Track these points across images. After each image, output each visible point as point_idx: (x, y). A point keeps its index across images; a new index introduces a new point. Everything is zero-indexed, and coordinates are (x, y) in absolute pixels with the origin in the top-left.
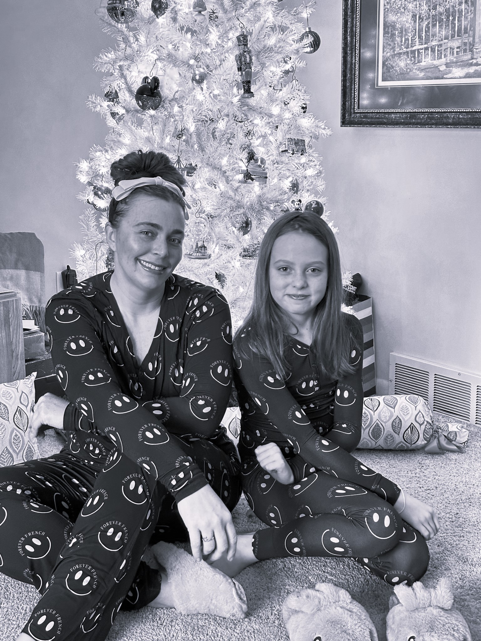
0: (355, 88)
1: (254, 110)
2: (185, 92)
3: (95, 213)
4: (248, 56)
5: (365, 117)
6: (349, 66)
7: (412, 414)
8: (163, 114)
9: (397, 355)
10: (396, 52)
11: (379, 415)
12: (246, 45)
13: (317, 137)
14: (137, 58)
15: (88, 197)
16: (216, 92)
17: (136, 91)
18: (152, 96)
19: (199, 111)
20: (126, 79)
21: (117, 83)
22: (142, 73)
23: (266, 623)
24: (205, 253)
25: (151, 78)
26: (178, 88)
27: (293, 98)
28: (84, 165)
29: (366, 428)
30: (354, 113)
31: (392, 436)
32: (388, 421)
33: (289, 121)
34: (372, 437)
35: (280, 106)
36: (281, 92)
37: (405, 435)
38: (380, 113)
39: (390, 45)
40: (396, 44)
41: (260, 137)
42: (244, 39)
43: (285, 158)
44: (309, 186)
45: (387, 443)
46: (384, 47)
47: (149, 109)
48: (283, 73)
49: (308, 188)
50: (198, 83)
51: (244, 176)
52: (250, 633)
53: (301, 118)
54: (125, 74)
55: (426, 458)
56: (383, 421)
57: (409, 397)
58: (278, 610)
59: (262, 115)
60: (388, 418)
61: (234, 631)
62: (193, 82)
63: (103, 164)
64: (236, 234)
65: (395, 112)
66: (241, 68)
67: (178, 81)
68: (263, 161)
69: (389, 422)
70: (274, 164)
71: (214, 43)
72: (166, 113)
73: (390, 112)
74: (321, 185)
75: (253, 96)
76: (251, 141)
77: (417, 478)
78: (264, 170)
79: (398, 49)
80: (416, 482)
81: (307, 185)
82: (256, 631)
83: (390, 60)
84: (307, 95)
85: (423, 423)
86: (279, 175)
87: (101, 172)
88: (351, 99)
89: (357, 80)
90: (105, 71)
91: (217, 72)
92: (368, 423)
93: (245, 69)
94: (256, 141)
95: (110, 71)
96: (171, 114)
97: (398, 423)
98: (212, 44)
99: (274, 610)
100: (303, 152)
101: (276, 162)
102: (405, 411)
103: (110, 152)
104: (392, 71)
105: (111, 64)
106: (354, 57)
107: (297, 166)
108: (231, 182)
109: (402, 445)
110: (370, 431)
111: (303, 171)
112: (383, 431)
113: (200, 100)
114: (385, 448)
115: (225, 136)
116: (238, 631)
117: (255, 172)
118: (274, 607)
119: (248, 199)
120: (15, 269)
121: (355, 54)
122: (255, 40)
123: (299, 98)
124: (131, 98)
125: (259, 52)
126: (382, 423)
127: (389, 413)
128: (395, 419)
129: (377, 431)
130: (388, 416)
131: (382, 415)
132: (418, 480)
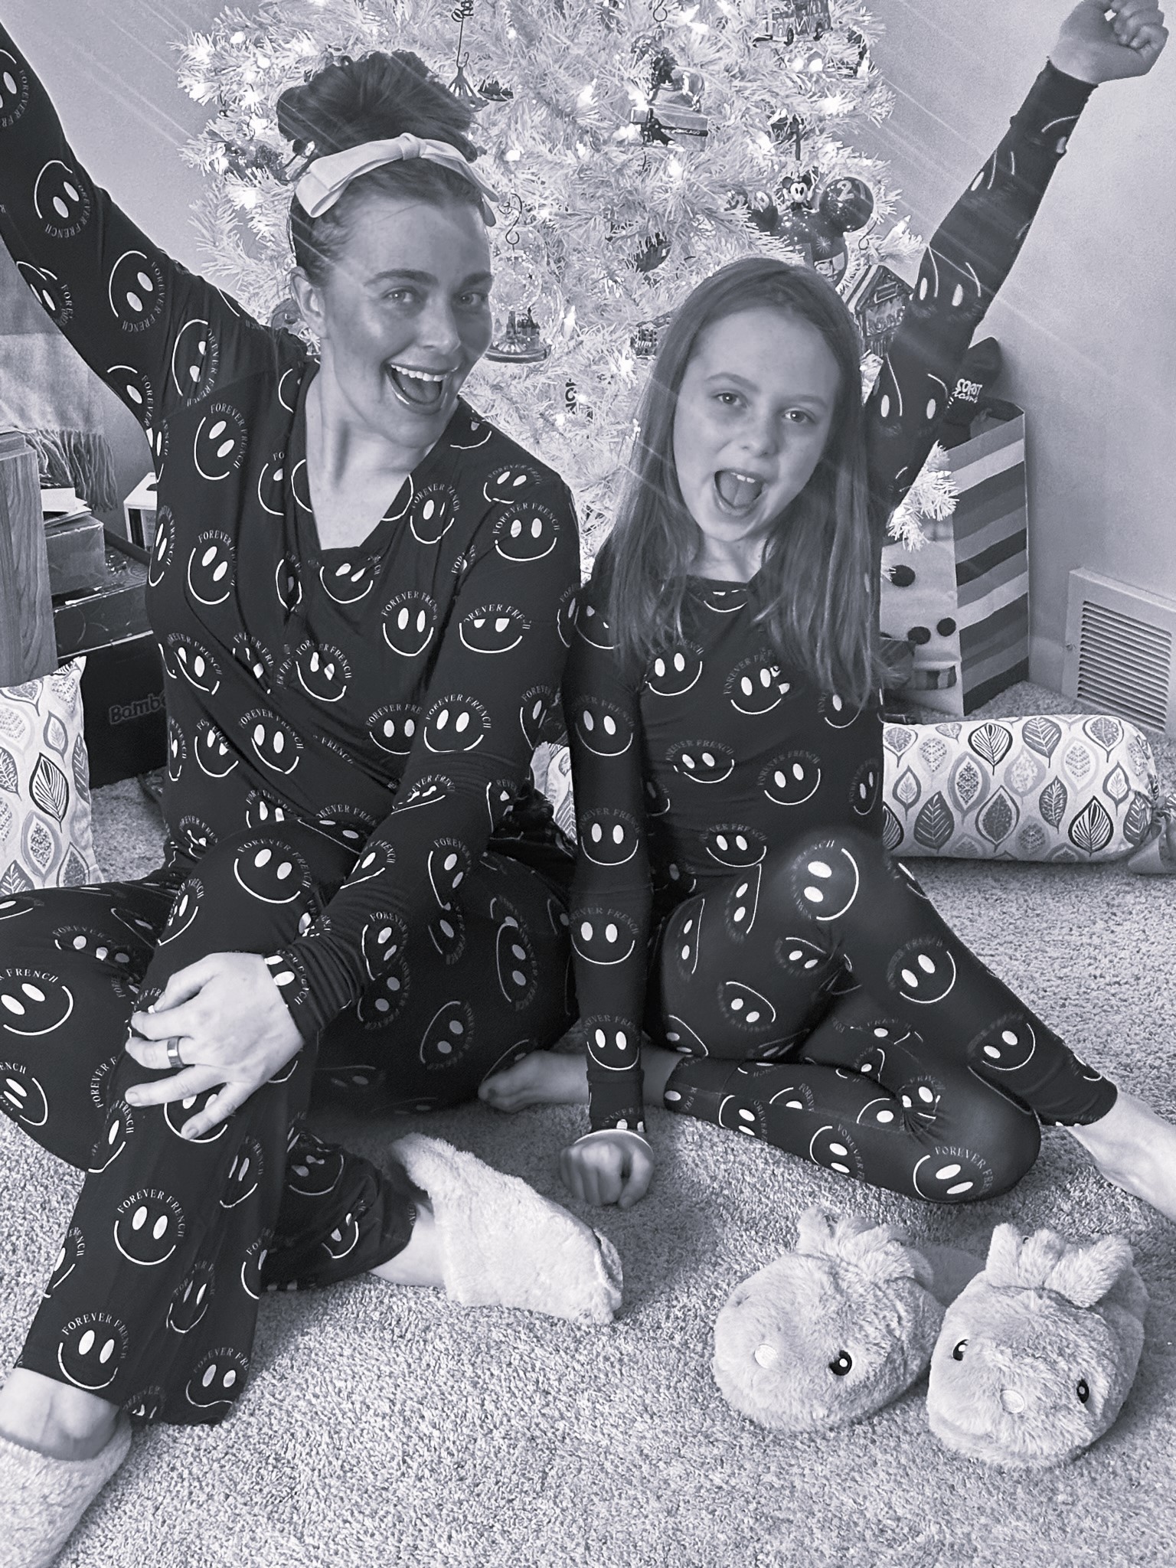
7: (1096, 772)
9: (1088, 578)
11: (1008, 771)
23: (653, 1338)
29: (970, 808)
31: (1039, 831)
32: (1032, 789)
34: (985, 833)
37: (1074, 828)
45: (1025, 847)
51: (643, 130)
52: (612, 1363)
55: (1127, 889)
56: (1016, 792)
57: (1095, 724)
58: (684, 1306)
60: (1030, 783)
61: (573, 1357)
69: (1033, 793)
77: (1092, 949)
78: (700, 113)
80: (1088, 961)
82: (626, 1359)
85: (1126, 797)
92: (977, 794)
97: (1058, 795)
99: (674, 1307)
102: (1079, 765)
107: (800, 82)
109: (1066, 854)
110: (981, 818)
112: (1014, 816)
114: (1020, 856)
116: (582, 1358)
118: (677, 1298)
120: (17, 332)
126: (1014, 797)
127: (1036, 770)
128: (1051, 785)
129: (998, 818)
130: (1030, 779)
131: (1015, 774)
132: (1093, 954)
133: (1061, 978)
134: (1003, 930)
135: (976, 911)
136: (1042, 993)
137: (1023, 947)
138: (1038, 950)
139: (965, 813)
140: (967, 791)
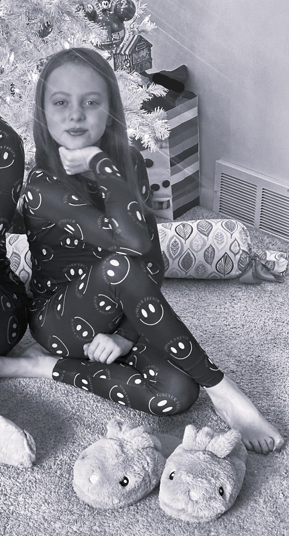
7: (227, 242)
9: (223, 164)
11: (191, 243)
23: (48, 472)
29: (176, 258)
31: (203, 267)
32: (201, 249)
37: (218, 265)
45: (198, 273)
52: (32, 483)
55: (239, 290)
57: (226, 223)
58: (61, 460)
61: (16, 480)
77: (225, 314)
80: (223, 319)
82: (38, 481)
85: (239, 252)
92: (179, 251)
97: (211, 252)
99: (57, 460)
102: (220, 240)
109: (214, 276)
110: (180, 261)
112: (194, 261)
114: (196, 277)
116: (20, 481)
118: (58, 456)
126: (194, 253)
127: (202, 242)
128: (208, 248)
129: (187, 261)
130: (200, 245)
131: (194, 243)
132: (226, 316)
133: (212, 326)
134: (189, 307)
135: (178, 299)
136: (205, 332)
137: (197, 314)
138: (203, 315)
139: (174, 260)
140: (175, 250)
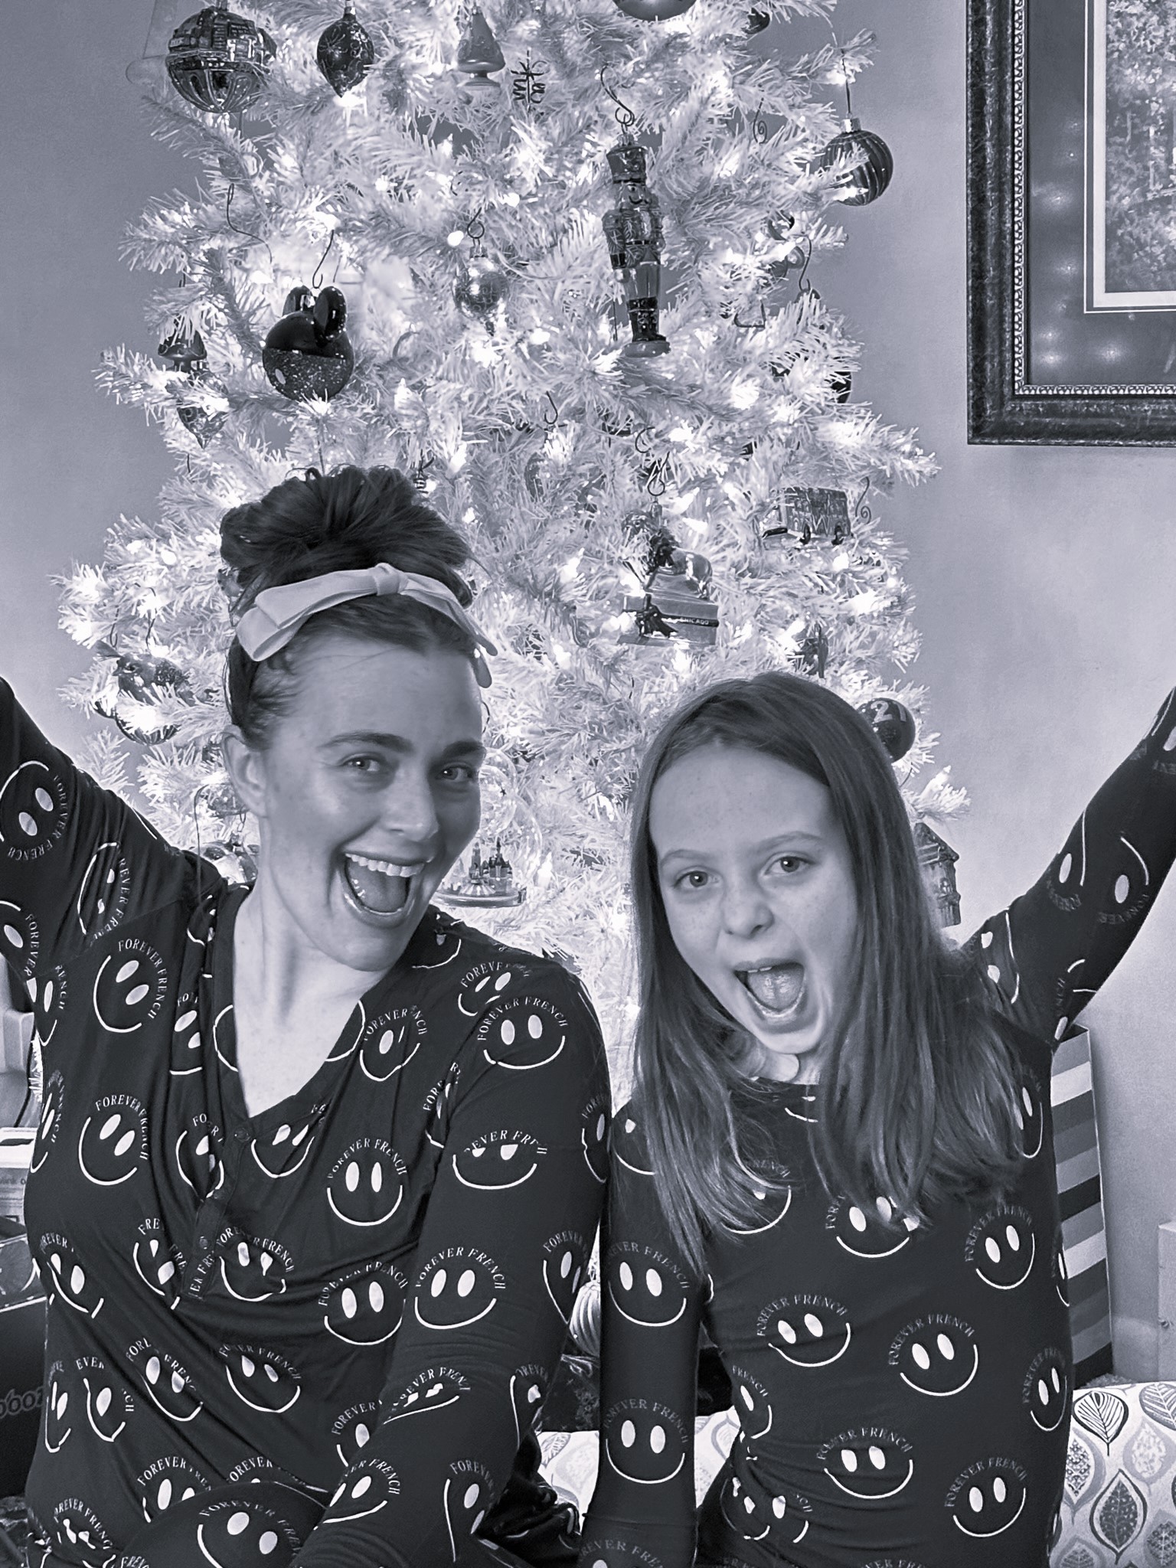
0: (1014, 315)
1: (669, 397)
2: (430, 338)
3: (121, 749)
4: (646, 218)
5: (1052, 411)
6: (991, 240)
8: (358, 414)
10: (1150, 197)
11: (1128, 1451)
12: (638, 181)
13: (885, 482)
14: (270, 226)
15: (100, 695)
16: (539, 337)
17: (264, 337)
18: (322, 355)
19: (481, 401)
20: (230, 298)
21: (202, 308)
22: (286, 272)
24: (504, 884)
25: (316, 293)
26: (407, 324)
27: (803, 355)
28: (88, 585)
30: (1014, 397)
31: (1173, 1533)
33: (789, 431)
34: (1103, 1536)
35: (758, 381)
36: (762, 335)
38: (1100, 397)
39: (1130, 172)
40: (1152, 170)
41: (689, 486)
42: (634, 162)
43: (778, 557)
44: (862, 646)
46: (1109, 179)
47: (311, 397)
48: (768, 271)
49: (860, 654)
50: (477, 309)
51: (639, 620)
53: (831, 419)
54: (226, 280)
56: (1140, 1477)
59: (697, 412)
60: (1157, 1466)
62: (458, 305)
63: (152, 581)
64: (612, 818)
65: (1154, 396)
66: (622, 256)
67: (411, 302)
68: (702, 567)
69: (1163, 1479)
70: (742, 575)
71: (530, 177)
72: (368, 409)
73: (1136, 396)
74: (903, 643)
75: (667, 350)
76: (661, 501)
78: (706, 599)
79: (1159, 187)
81: (856, 644)
83: (1132, 222)
84: (851, 345)
86: (758, 613)
87: (143, 611)
88: (1001, 353)
89: (1020, 287)
90: (160, 268)
91: (543, 270)
92: (1088, 1481)
93: (637, 262)
94: (677, 500)
95: (179, 269)
96: (386, 412)
98: (524, 180)
100: (840, 534)
101: (749, 569)
103: (174, 541)
104: (1141, 257)
105: (181, 246)
106: (1008, 212)
107: (821, 583)
108: (593, 641)
110: (1097, 1515)
111: (840, 600)
113: (486, 365)
115: (570, 486)
117: (676, 604)
119: (651, 698)
121: (1013, 200)
122: (669, 163)
123: (824, 354)
124: (249, 361)
125: (686, 203)
126: (1139, 1485)
129: (1119, 1514)
130: (1156, 1459)
131: (1137, 1453)
139: (1075, 1508)
140: (1076, 1477)
